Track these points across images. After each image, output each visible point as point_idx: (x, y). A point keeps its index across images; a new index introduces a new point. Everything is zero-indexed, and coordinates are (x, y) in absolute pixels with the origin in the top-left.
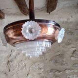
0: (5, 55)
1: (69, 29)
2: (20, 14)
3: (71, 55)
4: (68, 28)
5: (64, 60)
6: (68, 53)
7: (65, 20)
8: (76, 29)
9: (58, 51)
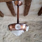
0: (2, 35)
4: (33, 24)
5: (30, 39)
6: (32, 35)
7: (32, 20)
8: (36, 25)
9: (28, 34)
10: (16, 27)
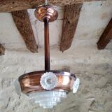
1: (87, 73)
2: (26, 51)
3: (88, 107)
7: (82, 61)
8: (95, 74)
9: (73, 102)
10: (43, 82)
